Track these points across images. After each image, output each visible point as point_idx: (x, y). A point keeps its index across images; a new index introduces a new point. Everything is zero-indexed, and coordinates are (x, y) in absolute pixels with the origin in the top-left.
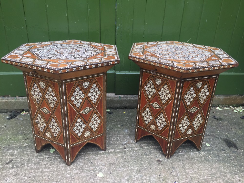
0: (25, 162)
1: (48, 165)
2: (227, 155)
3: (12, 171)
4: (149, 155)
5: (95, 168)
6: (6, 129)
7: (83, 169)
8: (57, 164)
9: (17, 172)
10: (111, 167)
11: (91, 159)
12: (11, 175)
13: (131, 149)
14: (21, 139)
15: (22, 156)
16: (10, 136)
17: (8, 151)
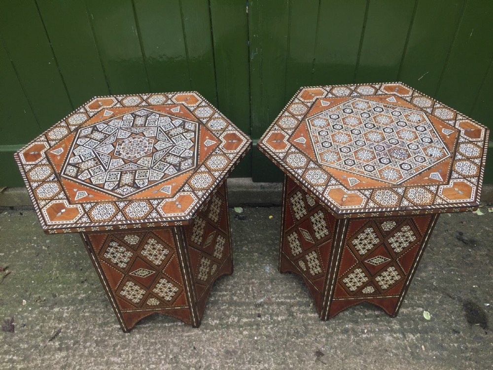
0: (81, 338)
1: (119, 346)
2: (459, 347)
3: (60, 357)
4: (304, 335)
5: (200, 361)
6: (49, 254)
7: (177, 362)
8: (134, 347)
9: (67, 360)
10: (228, 361)
11: (193, 338)
12: (57, 366)
13: (269, 319)
14: (74, 280)
15: (75, 322)
16: (55, 272)
17: (52, 309)
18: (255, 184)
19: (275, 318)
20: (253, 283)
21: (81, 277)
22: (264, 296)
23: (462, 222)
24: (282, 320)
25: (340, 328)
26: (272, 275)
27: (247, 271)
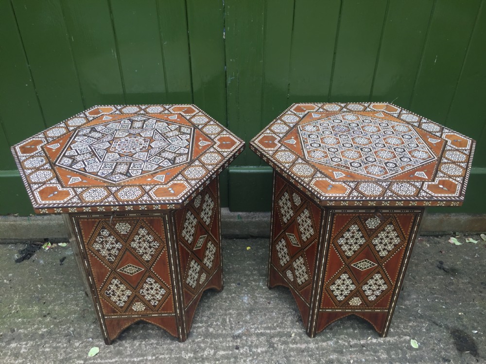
6: (11, 288)
14: (36, 314)
15: (34, 358)
16: (15, 307)
17: (9, 344)
18: (232, 214)
19: (254, 350)
20: (230, 314)
21: (43, 311)
22: (242, 327)
23: (441, 252)
24: (262, 352)
25: (325, 359)
26: (251, 305)
27: (224, 302)
